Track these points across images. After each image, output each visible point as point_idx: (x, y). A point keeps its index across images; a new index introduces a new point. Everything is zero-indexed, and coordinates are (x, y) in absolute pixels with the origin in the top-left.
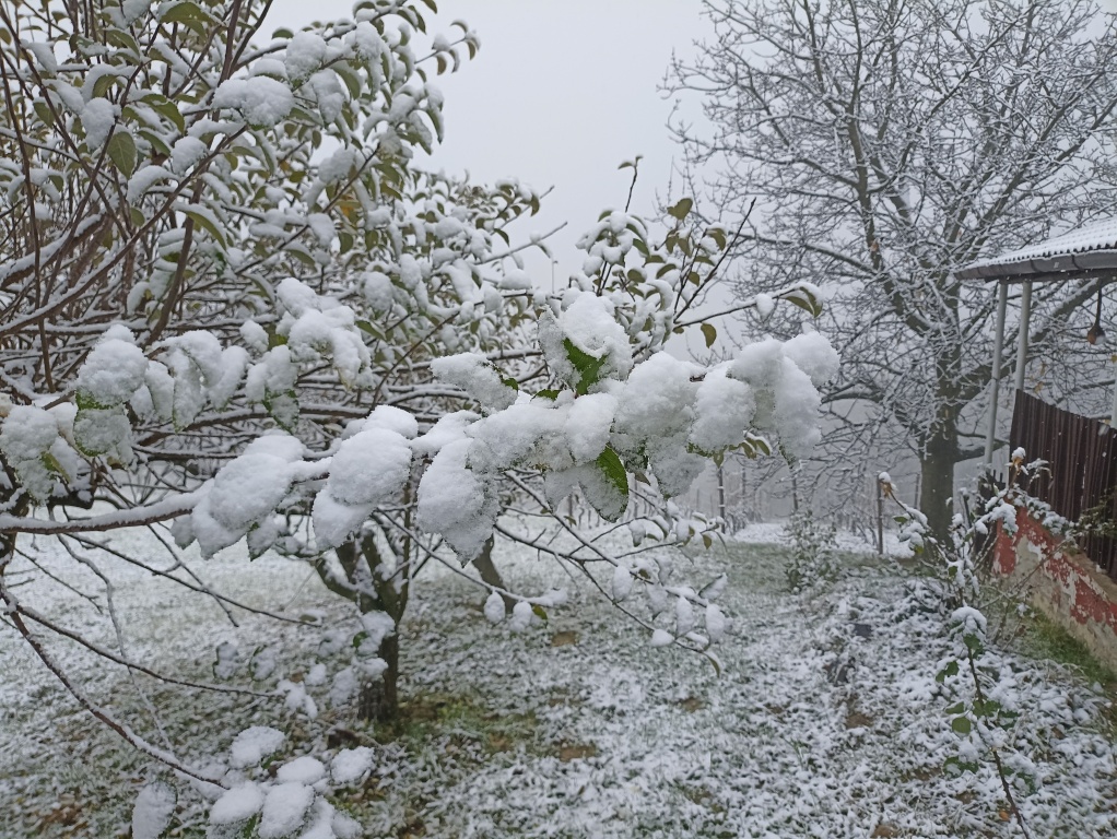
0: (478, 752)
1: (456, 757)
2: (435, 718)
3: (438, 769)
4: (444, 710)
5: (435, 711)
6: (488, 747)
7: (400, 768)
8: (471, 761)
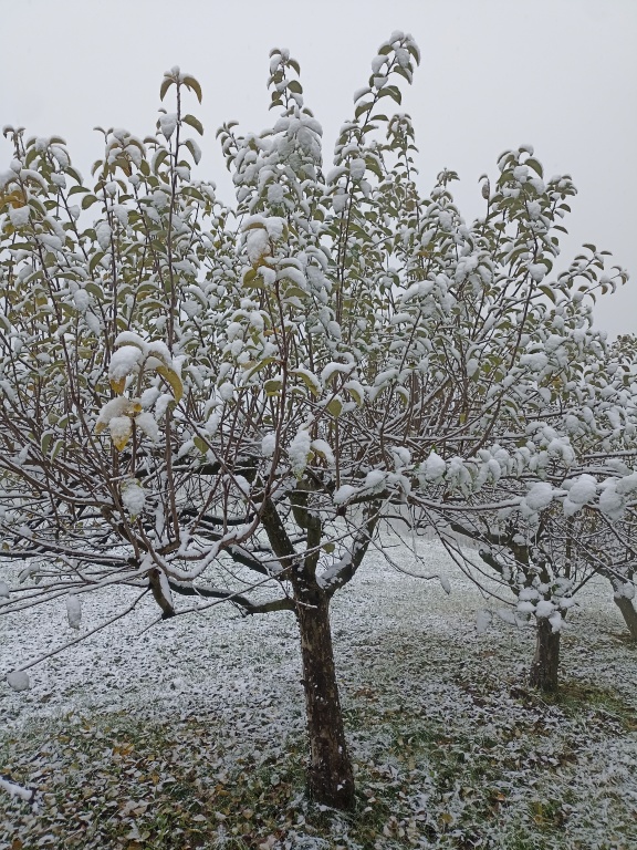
0: (617, 727)
1: (601, 726)
2: (585, 699)
3: (587, 729)
4: (592, 696)
5: (585, 695)
6: (625, 727)
7: (559, 722)
8: (611, 731)
